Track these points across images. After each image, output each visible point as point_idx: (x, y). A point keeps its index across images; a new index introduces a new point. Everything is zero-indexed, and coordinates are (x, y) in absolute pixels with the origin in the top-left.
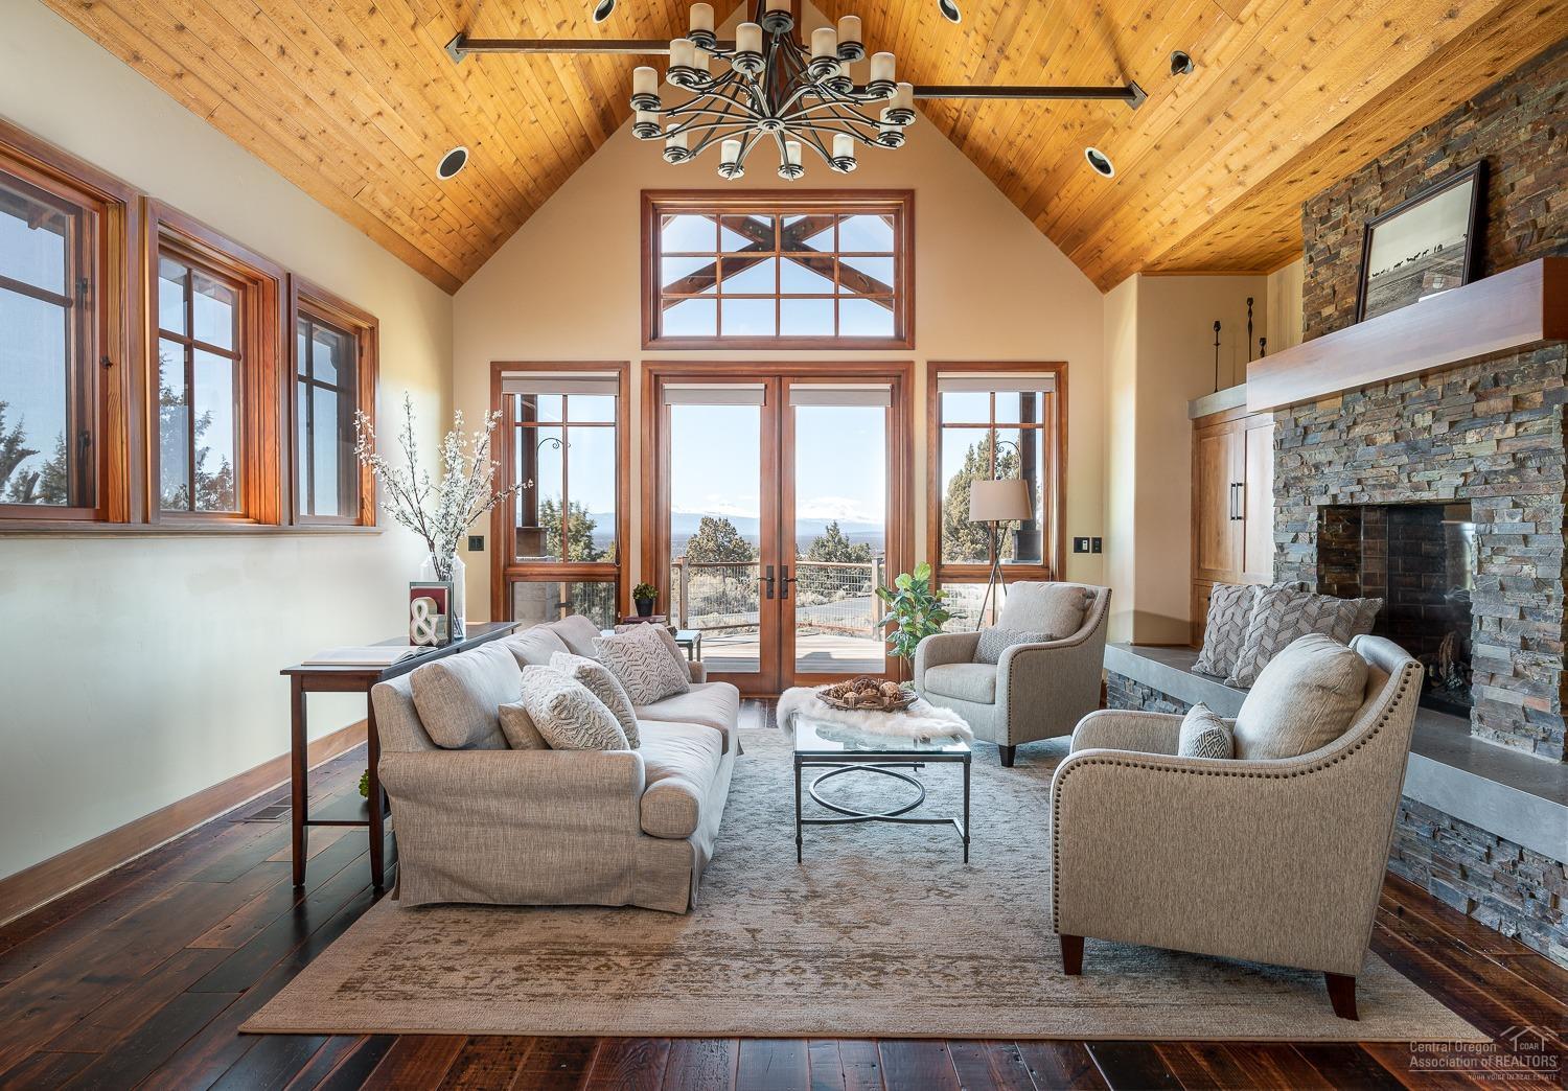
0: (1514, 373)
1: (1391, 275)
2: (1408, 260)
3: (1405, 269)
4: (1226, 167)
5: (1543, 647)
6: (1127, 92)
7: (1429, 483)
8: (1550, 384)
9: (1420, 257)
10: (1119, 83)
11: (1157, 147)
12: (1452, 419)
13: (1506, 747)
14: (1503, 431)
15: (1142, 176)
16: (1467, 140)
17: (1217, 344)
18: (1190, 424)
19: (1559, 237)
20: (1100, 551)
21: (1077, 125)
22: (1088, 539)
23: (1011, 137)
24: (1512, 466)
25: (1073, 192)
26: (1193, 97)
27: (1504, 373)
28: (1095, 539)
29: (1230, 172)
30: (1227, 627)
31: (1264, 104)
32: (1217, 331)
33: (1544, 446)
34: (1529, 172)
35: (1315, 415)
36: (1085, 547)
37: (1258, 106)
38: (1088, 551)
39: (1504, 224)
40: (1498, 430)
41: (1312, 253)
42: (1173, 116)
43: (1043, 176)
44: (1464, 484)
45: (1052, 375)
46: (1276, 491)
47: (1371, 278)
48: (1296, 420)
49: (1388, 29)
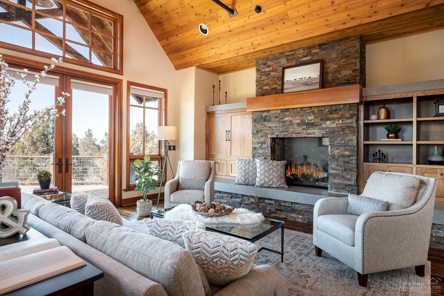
0: (342, 109)
1: (293, 81)
2: (299, 79)
3: (298, 81)
4: (252, 43)
5: (351, 170)
6: (232, 11)
7: (313, 133)
8: (353, 112)
9: (303, 79)
10: (230, 7)
11: (230, 31)
12: (321, 118)
13: (340, 193)
14: (338, 121)
15: (218, 38)
16: (315, 54)
17: (214, 92)
18: (205, 113)
19: (344, 80)
20: (175, 150)
21: (202, 16)
22: (172, 146)
23: (168, 11)
24: (341, 130)
25: (184, 36)
26: (255, 20)
27: (339, 109)
28: (174, 146)
29: (252, 44)
30: (247, 171)
31: (277, 29)
32: (214, 88)
33: (351, 126)
34: (336, 64)
35: (269, 114)
36: (171, 149)
37: (275, 29)
38: (172, 150)
39: (328, 75)
40: (336, 121)
41: (259, 72)
42: (243, 23)
43: (175, 27)
44: (326, 133)
45: (163, 93)
46: (253, 134)
47: (285, 81)
48: (261, 115)
49: (326, 21)
